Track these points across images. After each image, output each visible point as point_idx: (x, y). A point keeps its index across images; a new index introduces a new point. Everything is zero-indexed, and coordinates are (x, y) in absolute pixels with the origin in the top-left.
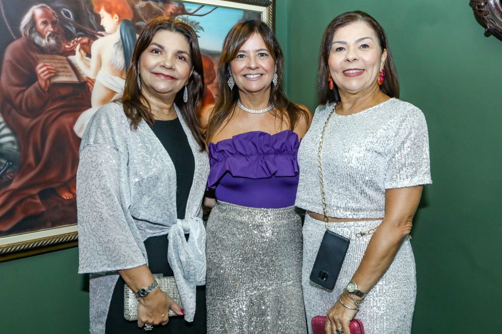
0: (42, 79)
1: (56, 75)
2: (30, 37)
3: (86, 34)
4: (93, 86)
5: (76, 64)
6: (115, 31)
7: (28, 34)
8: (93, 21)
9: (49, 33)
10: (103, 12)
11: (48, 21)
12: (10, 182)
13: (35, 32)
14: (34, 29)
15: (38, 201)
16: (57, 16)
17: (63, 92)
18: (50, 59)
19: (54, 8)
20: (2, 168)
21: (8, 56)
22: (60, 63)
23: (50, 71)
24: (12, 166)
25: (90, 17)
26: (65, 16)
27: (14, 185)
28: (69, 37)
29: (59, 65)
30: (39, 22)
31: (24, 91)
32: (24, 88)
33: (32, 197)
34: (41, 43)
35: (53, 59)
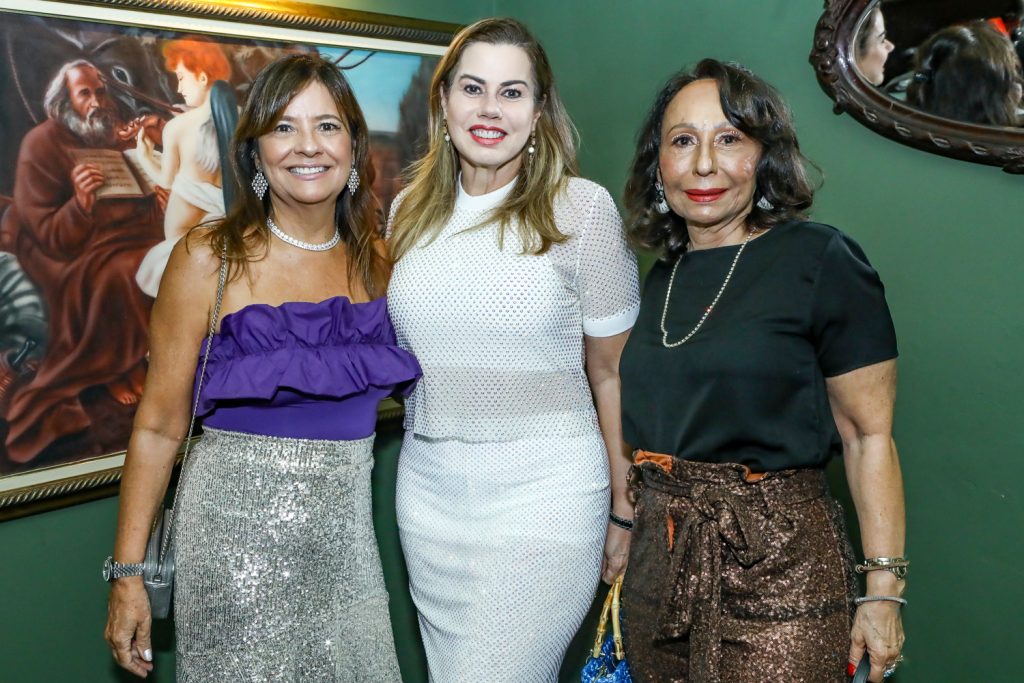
0: (82, 192)
1: (105, 184)
2: (61, 118)
3: (153, 110)
4: (167, 202)
5: (138, 164)
6: (202, 101)
7: (57, 113)
8: (165, 86)
9: (91, 110)
10: (181, 70)
11: (90, 88)
12: (32, 375)
13: (69, 108)
14: (67, 105)
15: (79, 408)
16: (105, 80)
17: (118, 213)
18: (95, 156)
19: (100, 67)
20: (18, 351)
21: (25, 153)
22: (111, 162)
23: (96, 177)
24: (35, 347)
25: (160, 79)
26: (117, 78)
27: (39, 381)
28: (125, 115)
29: (110, 167)
30: (76, 91)
31: (53, 214)
32: (53, 210)
33: (70, 401)
34: (79, 128)
35: (100, 156)
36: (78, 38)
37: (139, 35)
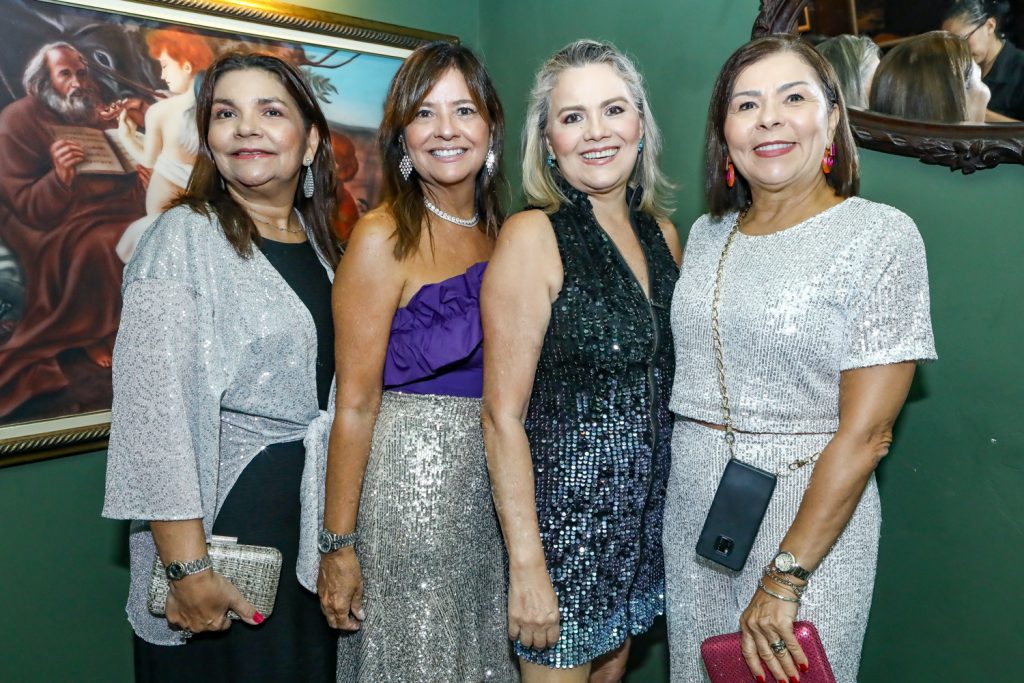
0: (61, 166)
1: (85, 160)
2: (40, 95)
3: (135, 93)
4: (148, 180)
5: (120, 143)
6: (186, 89)
7: (37, 90)
8: (148, 72)
9: (72, 90)
10: (164, 58)
11: (71, 70)
13: (48, 87)
14: (47, 83)
15: (57, 368)
16: (86, 62)
17: (98, 188)
18: (75, 133)
19: (81, 49)
21: (3, 126)
22: (92, 140)
23: (76, 153)
24: (11, 309)
25: (143, 65)
26: (99, 62)
27: (15, 342)
28: (107, 98)
29: (91, 144)
30: (56, 71)
32: (31, 181)
33: (47, 361)
34: (60, 106)
35: (80, 134)
36: (59, 21)
37: (122, 23)
